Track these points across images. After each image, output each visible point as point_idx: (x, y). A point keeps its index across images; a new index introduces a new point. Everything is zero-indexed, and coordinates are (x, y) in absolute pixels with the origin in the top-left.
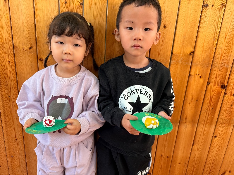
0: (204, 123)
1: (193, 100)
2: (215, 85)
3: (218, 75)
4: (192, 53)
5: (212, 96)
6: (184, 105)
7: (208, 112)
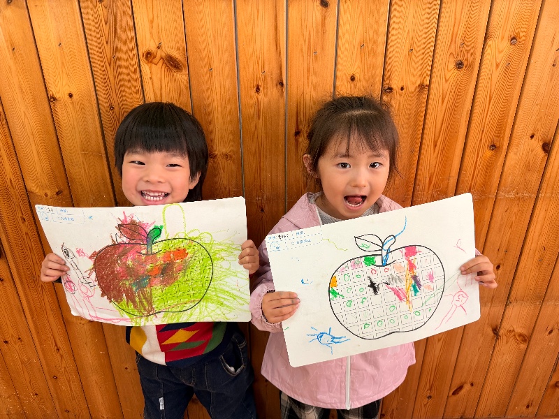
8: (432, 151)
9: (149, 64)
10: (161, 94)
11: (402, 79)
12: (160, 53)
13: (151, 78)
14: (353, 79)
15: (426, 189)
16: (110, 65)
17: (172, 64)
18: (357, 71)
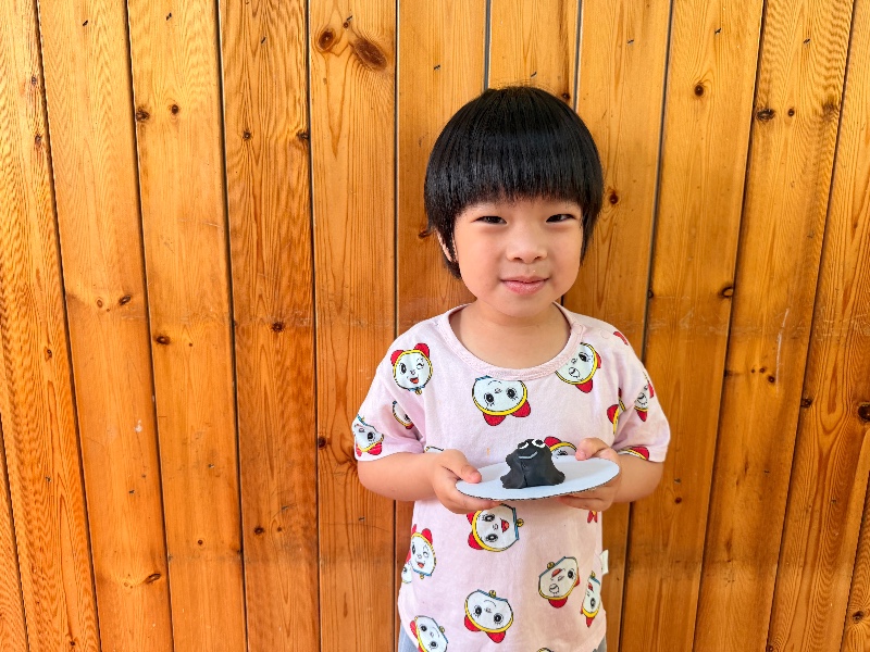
0: (805, 563)
1: (750, 470)
2: (831, 409)
3: (840, 370)
4: (731, 291)
5: (825, 451)
6: (716, 493)
7: (817, 515)
8: (849, 237)
9: (326, 55)
10: (341, 110)
11: (791, 95)
12: (346, 37)
13: (325, 80)
14: (699, 91)
15: (839, 313)
16: (254, 54)
17: (369, 54)
18: (707, 77)
